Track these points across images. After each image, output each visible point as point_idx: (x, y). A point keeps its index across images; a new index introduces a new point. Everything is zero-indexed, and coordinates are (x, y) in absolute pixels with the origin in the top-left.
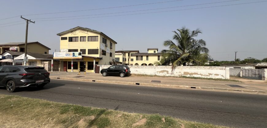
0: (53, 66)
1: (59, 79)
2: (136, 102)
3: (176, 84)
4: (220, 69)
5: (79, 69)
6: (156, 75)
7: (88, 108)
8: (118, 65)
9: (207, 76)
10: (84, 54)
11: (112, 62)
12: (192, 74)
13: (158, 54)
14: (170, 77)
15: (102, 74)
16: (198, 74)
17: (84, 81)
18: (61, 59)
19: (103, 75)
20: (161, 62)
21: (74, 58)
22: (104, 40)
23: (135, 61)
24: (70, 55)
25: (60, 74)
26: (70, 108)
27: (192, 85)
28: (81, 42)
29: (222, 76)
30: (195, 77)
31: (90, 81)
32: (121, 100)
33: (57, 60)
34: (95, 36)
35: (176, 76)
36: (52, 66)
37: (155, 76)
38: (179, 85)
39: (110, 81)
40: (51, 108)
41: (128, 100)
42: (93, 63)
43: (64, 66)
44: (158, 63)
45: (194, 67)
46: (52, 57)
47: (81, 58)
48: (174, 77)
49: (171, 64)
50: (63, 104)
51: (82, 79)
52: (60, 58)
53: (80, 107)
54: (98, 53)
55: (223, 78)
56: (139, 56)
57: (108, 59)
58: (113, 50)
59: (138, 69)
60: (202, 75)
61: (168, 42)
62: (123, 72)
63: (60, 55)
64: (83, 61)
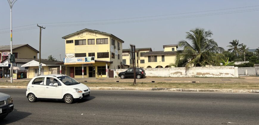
4: (229, 68)
6: (170, 77)
9: (218, 75)
12: (204, 74)
14: (184, 77)
16: (210, 74)
22: (113, 41)
23: (147, 63)
24: (82, 60)
28: (89, 45)
29: (232, 75)
30: (207, 76)
34: (105, 39)
35: (189, 76)
36: (60, 72)
42: (105, 67)
43: (71, 72)
45: (206, 68)
46: (60, 63)
47: (94, 63)
52: (71, 64)
54: (108, 57)
55: (233, 77)
56: (153, 56)
57: (116, 62)
58: (121, 51)
59: (152, 72)
60: (213, 75)
61: (182, 42)
62: (139, 74)
63: (71, 60)
64: (92, 66)
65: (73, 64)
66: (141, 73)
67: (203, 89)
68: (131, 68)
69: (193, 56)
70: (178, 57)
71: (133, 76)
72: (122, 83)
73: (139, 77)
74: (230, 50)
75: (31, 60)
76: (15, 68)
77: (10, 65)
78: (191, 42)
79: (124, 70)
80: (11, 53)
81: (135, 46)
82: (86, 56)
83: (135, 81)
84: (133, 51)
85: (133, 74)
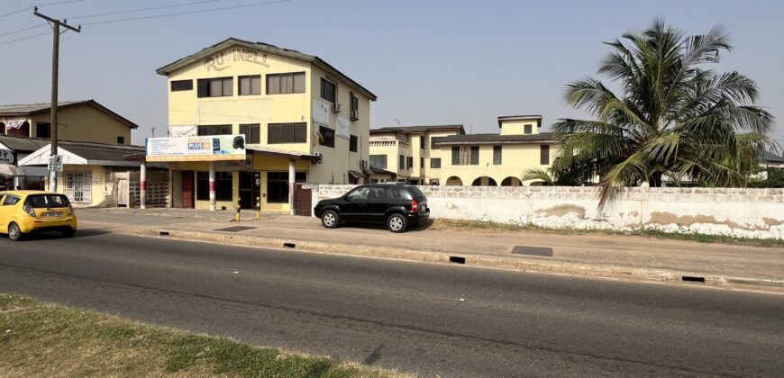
0: (145, 189)
1: (165, 237)
2: (451, 334)
3: (615, 264)
5: (236, 198)
6: (531, 225)
7: (267, 350)
8: (379, 183)
9: (758, 228)
10: (252, 142)
11: (357, 174)
12: (688, 220)
13: (542, 136)
14: (593, 231)
15: (319, 221)
16: (718, 220)
17: (256, 244)
18: (171, 163)
19: (324, 224)
20: (552, 170)
21: (219, 157)
22: (327, 86)
23: (448, 169)
24: (202, 146)
25: (169, 218)
26: (199, 350)
27: (688, 267)
28: (241, 97)
30: (701, 232)
31: (277, 245)
32: (392, 325)
33: (157, 166)
34: (294, 74)
35: (615, 229)
36: (142, 187)
37: (530, 227)
38: (630, 265)
39: (350, 248)
40: (135, 345)
41: (417, 325)
42: (286, 175)
43: (184, 189)
44: (541, 174)
45: (696, 192)
46: (140, 154)
47: (245, 158)
48: (608, 232)
49: (596, 179)
50: (177, 332)
51: (249, 239)
52: (169, 159)
53: (237, 346)
54: (304, 140)
56: (465, 147)
57: (343, 161)
59: (458, 201)
60: (733, 225)
61: (583, 87)
62: (401, 212)
63: (167, 146)
64: (249, 168)
65: (174, 159)
66: (408, 207)
73: (396, 223)
78: (619, 87)
82: (232, 132)
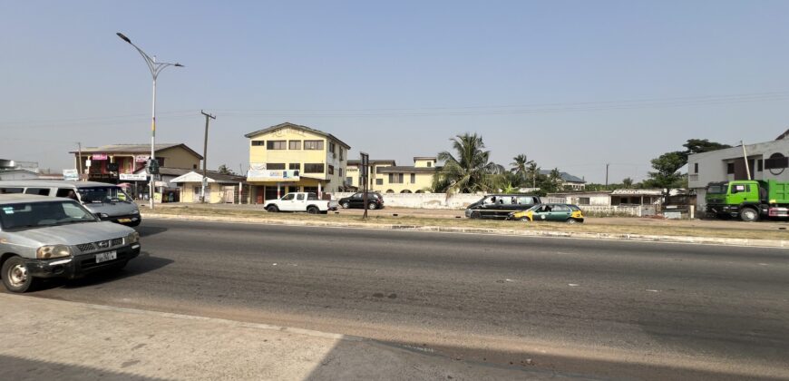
6: (422, 208)
14: (444, 209)
21: (287, 180)
22: (332, 145)
24: (277, 175)
28: (290, 150)
34: (318, 141)
35: (452, 208)
36: (240, 193)
42: (317, 188)
43: (258, 195)
46: (241, 178)
47: (299, 181)
48: (449, 210)
52: (260, 180)
54: (322, 172)
56: (396, 174)
57: (336, 181)
58: (344, 162)
59: (394, 199)
61: (443, 154)
62: (374, 202)
63: (259, 174)
64: (295, 185)
65: (263, 180)
66: (377, 200)
67: (472, 229)
68: (360, 192)
69: (458, 176)
70: (436, 177)
71: (363, 205)
72: (344, 216)
73: (372, 206)
74: (513, 169)
75: (187, 170)
76: (159, 184)
77: (149, 178)
78: (456, 155)
79: (348, 195)
80: (152, 157)
81: (367, 156)
82: (284, 168)
83: (366, 212)
84: (365, 164)
85: (363, 201)
